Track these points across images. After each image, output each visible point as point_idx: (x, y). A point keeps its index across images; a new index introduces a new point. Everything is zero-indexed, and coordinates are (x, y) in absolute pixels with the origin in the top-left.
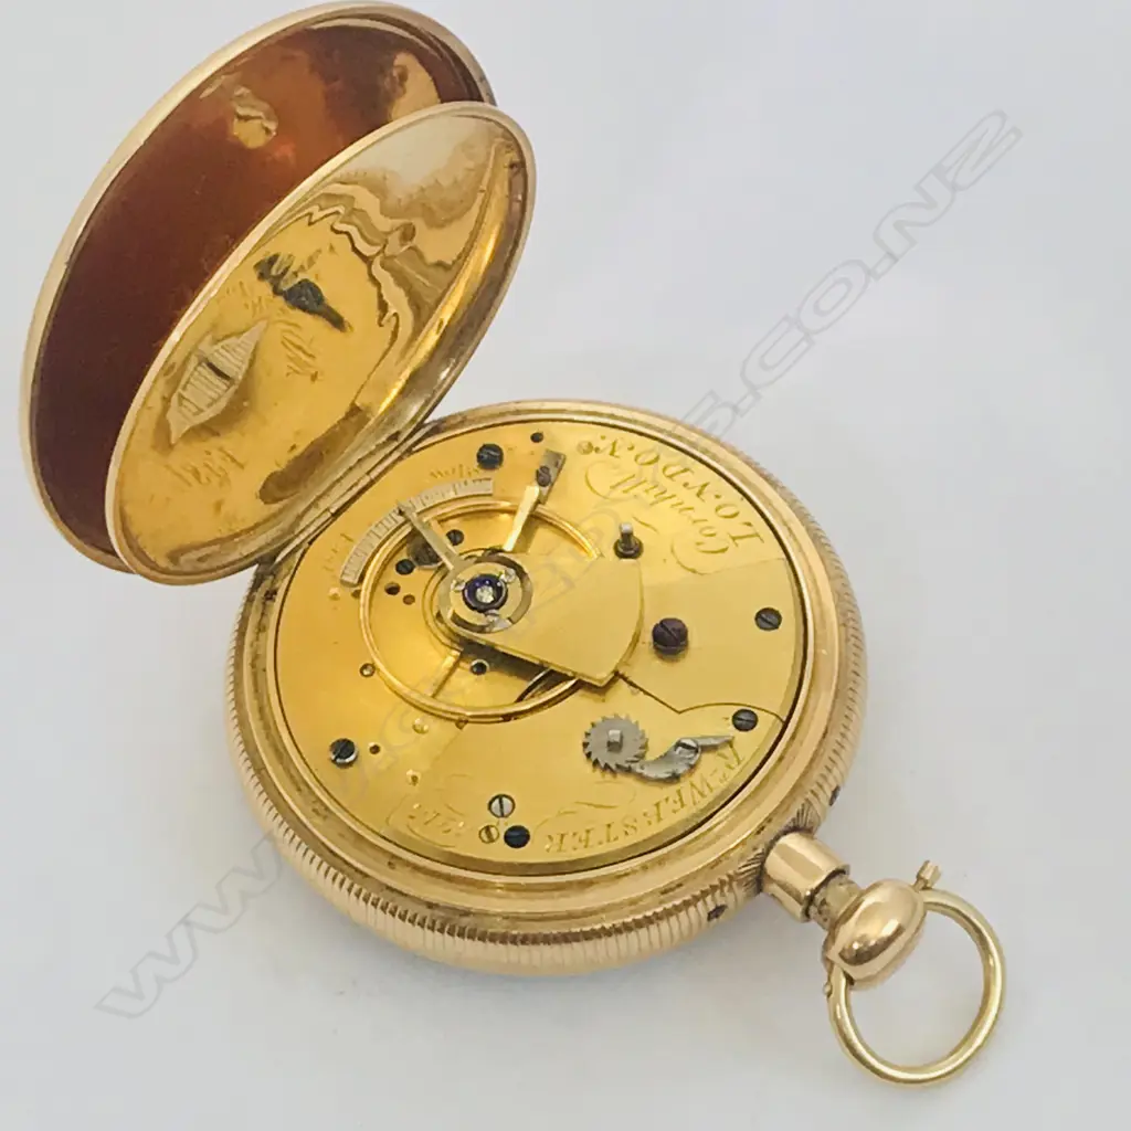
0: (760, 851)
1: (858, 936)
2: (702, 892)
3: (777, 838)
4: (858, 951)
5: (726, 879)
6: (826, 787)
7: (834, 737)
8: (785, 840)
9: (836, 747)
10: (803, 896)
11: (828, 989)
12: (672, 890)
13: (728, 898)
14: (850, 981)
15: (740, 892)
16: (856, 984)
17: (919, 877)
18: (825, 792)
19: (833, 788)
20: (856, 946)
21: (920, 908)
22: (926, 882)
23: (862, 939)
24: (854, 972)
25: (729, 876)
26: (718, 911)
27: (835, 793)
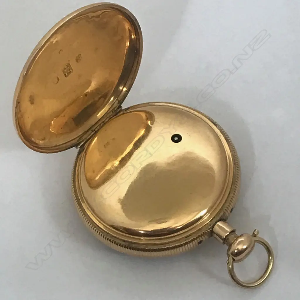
0: (211, 226)
1: (236, 248)
2: (196, 237)
3: (216, 223)
4: (236, 252)
5: (203, 234)
6: (229, 208)
7: (231, 195)
8: (218, 223)
9: (232, 197)
10: (223, 238)
11: (228, 262)
12: (188, 237)
13: (203, 238)
14: (234, 260)
15: (206, 237)
16: (236, 261)
17: (253, 233)
18: (229, 209)
19: (231, 208)
20: (236, 251)
21: (253, 241)
22: (255, 234)
23: (238, 249)
24: (235, 258)
25: (203, 233)
26: (200, 242)
27: (232, 209)
